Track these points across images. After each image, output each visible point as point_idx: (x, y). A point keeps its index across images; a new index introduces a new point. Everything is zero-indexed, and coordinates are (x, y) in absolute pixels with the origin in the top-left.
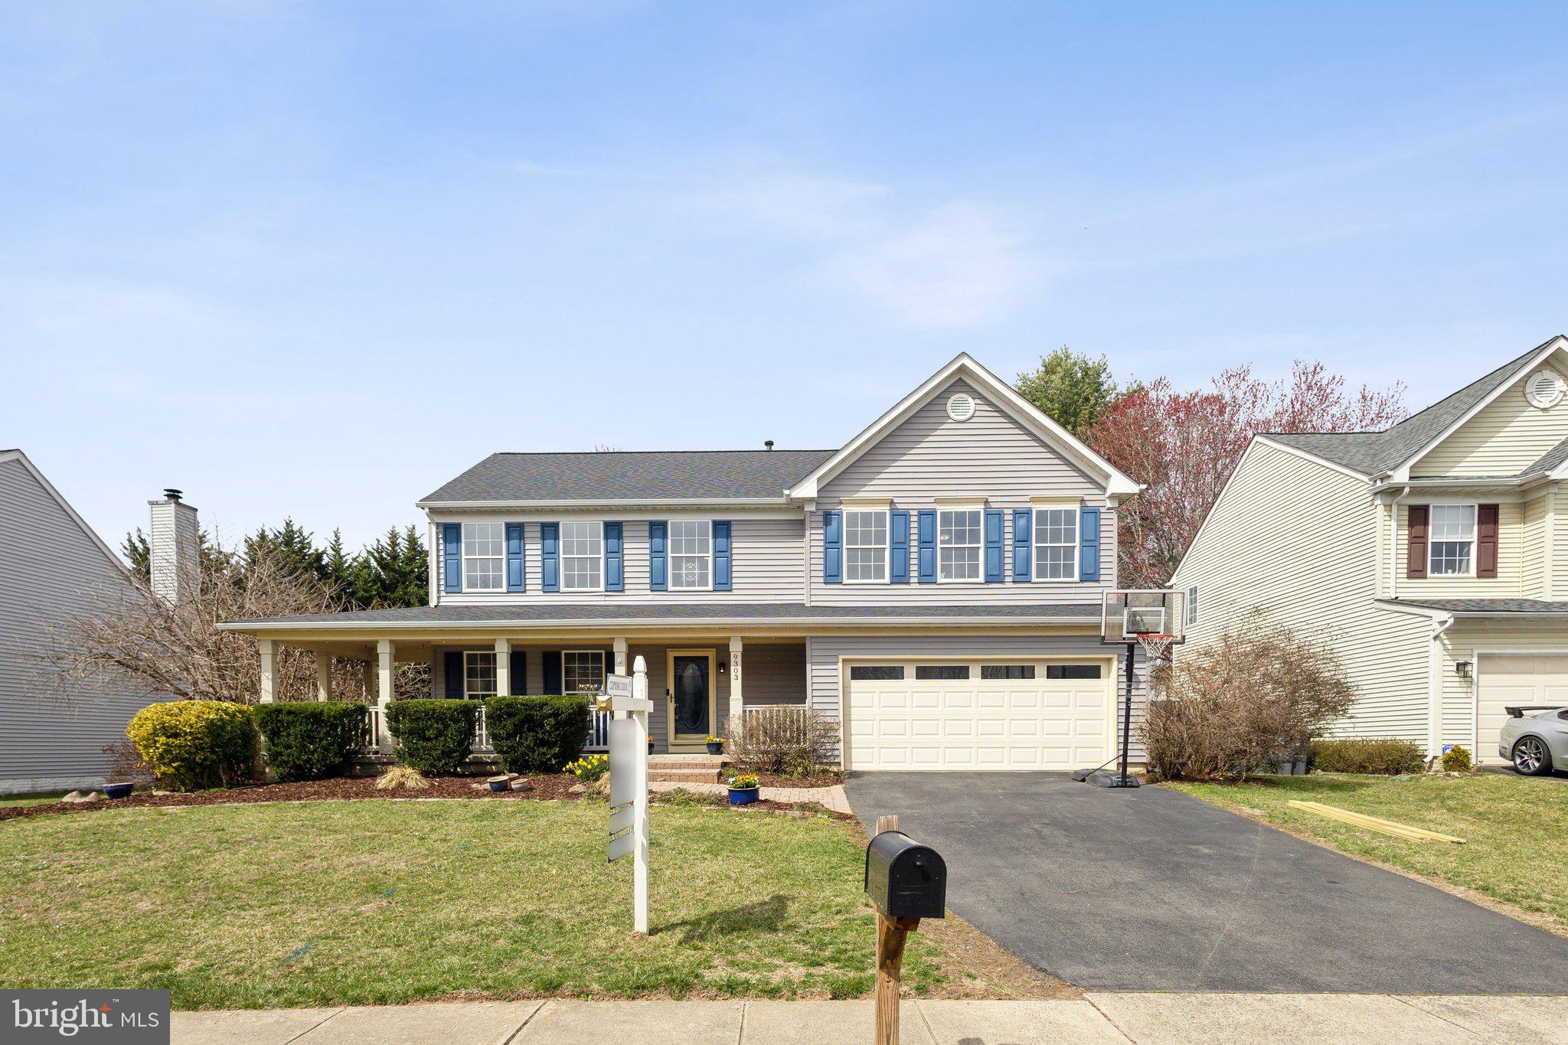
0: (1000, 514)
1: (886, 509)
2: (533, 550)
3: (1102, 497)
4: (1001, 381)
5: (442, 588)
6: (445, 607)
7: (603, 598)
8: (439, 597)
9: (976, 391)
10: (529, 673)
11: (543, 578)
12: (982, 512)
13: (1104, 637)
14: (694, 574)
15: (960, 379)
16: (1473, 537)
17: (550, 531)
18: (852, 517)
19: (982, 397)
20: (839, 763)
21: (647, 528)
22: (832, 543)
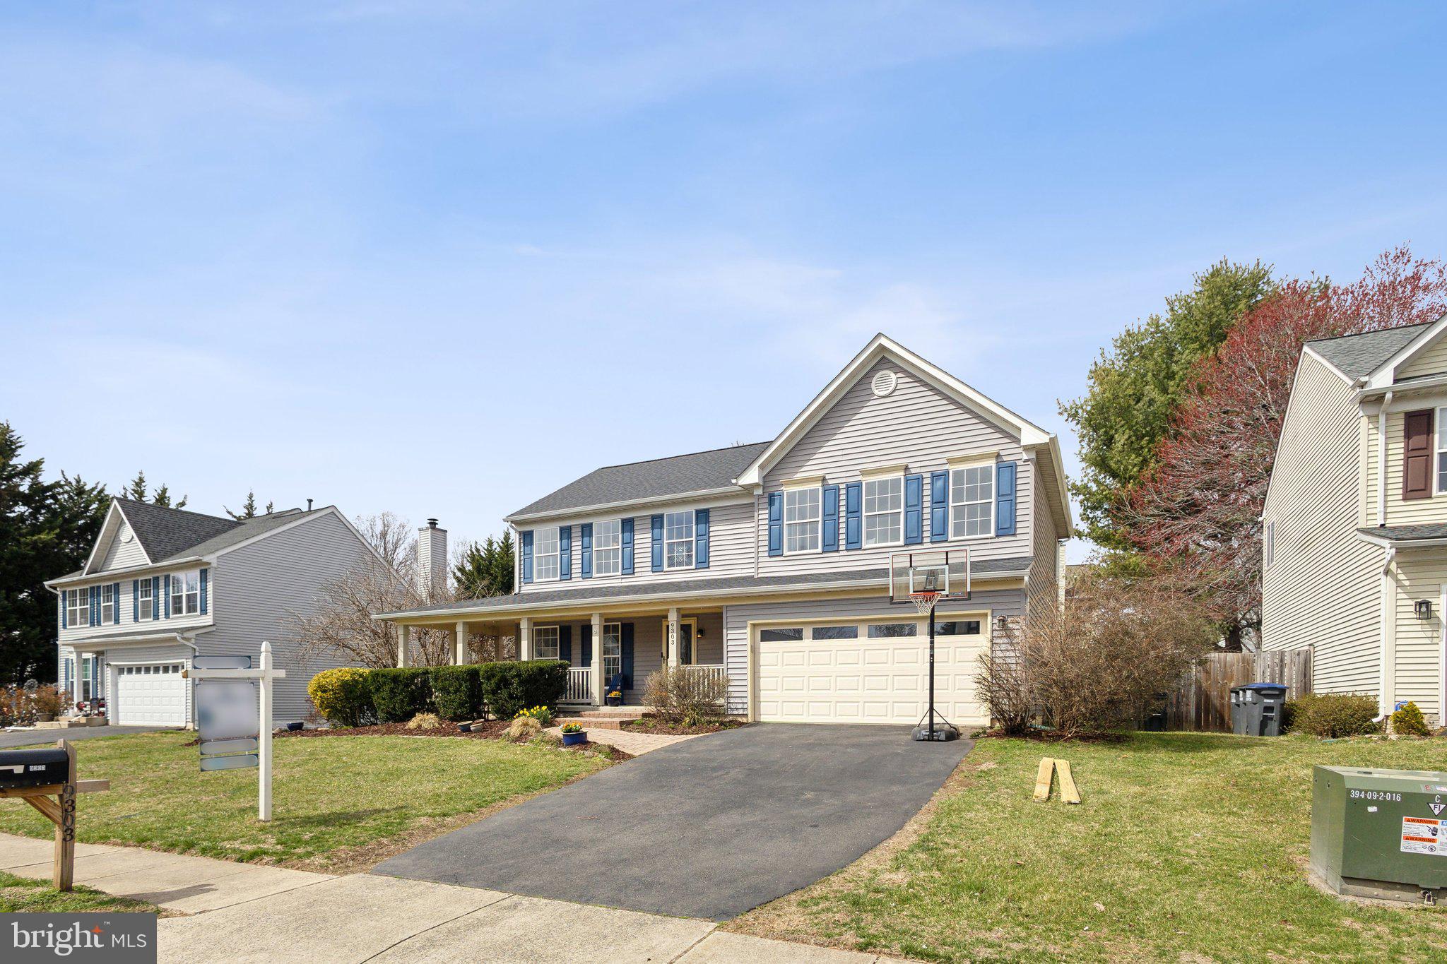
0: (920, 479)
1: (818, 486)
2: (577, 545)
3: (1018, 450)
4: (913, 354)
6: (524, 594)
7: (620, 580)
8: (520, 587)
9: (897, 366)
11: (583, 567)
12: (902, 478)
13: (892, 597)
14: (683, 556)
15: (884, 357)
17: (587, 530)
18: (792, 496)
19: (904, 371)
20: (747, 715)
21: (650, 521)
22: (775, 520)
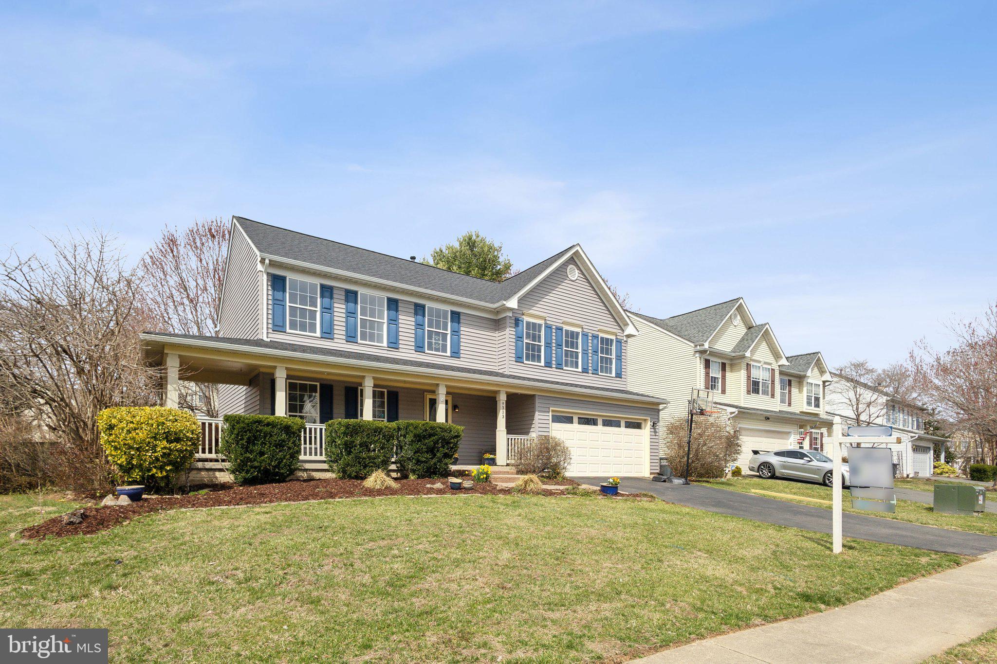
0: (587, 336)
1: (542, 322)
2: (340, 308)
3: (622, 335)
4: (592, 264)
5: (270, 326)
7: (386, 352)
8: (267, 333)
9: (580, 266)
10: (335, 402)
11: (347, 331)
12: (581, 332)
14: (439, 344)
15: (575, 258)
16: (720, 376)
17: (350, 296)
18: (528, 323)
19: (581, 270)
21: (413, 307)
22: (519, 338)
